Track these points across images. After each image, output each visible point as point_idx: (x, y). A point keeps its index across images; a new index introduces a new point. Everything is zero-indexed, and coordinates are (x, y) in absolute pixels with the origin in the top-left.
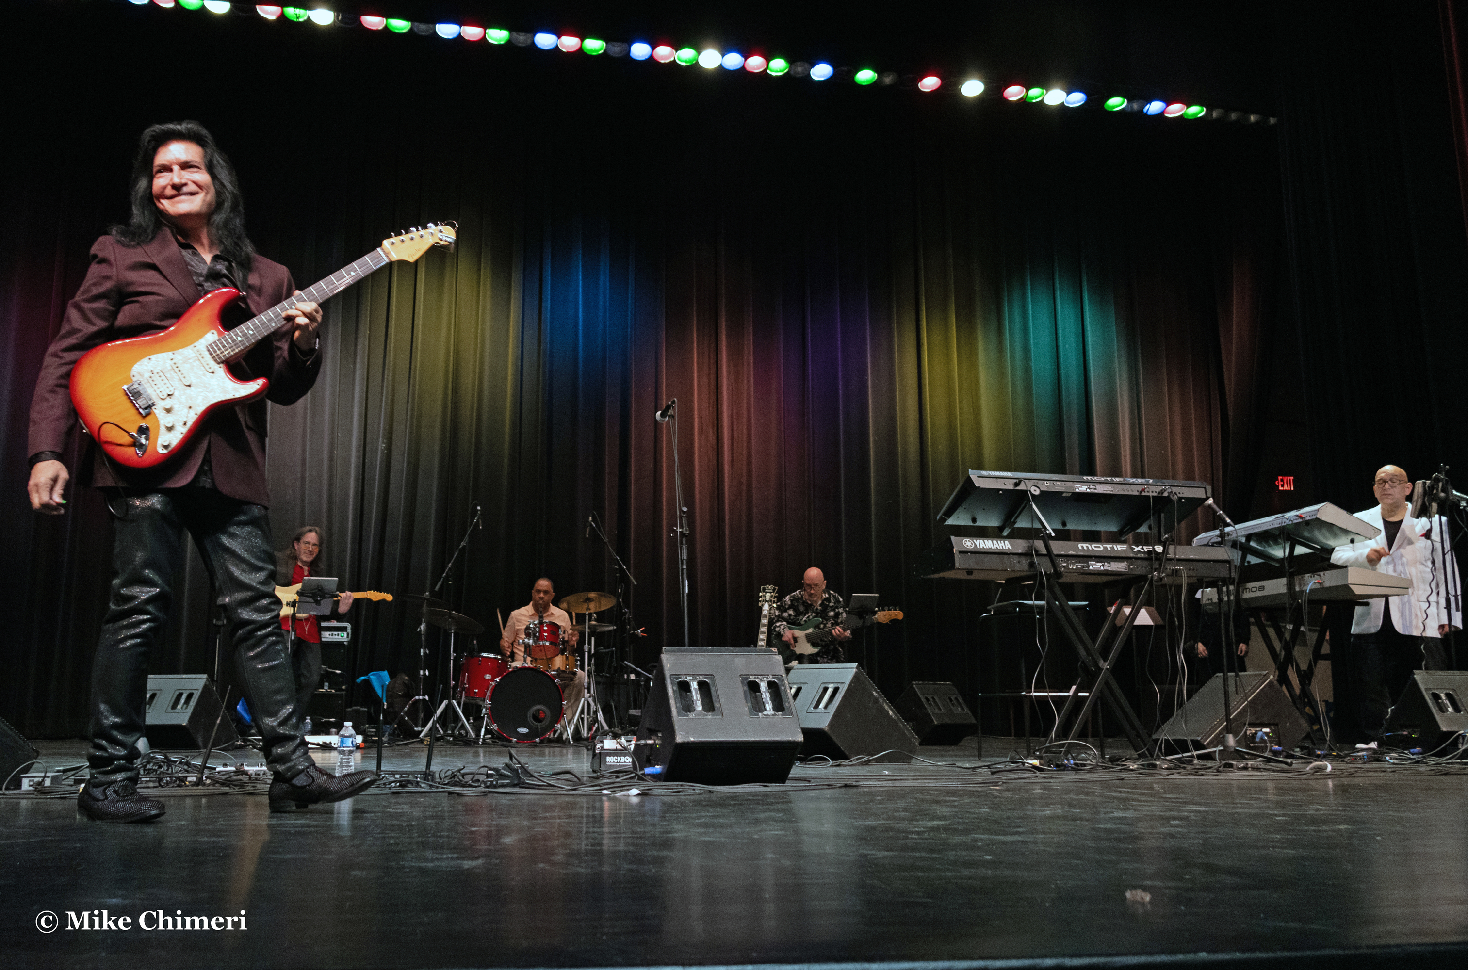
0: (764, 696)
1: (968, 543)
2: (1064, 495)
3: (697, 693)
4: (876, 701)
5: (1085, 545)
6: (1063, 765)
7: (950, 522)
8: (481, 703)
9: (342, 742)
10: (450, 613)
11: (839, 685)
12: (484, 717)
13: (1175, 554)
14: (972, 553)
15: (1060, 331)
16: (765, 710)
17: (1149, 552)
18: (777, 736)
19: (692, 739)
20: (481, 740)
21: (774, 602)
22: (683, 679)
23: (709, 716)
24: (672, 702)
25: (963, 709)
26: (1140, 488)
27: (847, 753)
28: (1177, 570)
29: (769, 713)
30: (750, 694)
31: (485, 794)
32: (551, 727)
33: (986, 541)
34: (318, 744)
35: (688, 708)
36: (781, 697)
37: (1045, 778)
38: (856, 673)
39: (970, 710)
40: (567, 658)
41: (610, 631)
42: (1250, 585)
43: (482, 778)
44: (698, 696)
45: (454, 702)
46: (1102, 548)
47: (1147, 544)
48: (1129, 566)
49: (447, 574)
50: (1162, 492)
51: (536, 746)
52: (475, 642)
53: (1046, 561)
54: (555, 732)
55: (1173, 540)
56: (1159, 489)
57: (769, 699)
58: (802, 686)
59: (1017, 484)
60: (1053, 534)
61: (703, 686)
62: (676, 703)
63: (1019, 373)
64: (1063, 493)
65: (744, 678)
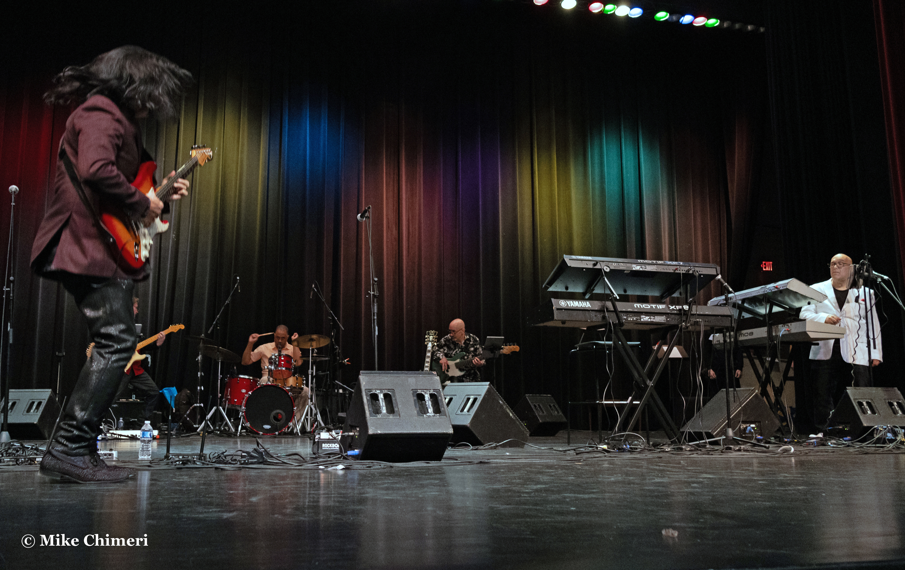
0: (427, 403)
1: (563, 303)
2: (625, 272)
3: (382, 401)
4: (501, 406)
5: (638, 305)
6: (622, 448)
7: (551, 289)
8: (239, 408)
9: (143, 434)
10: (218, 348)
11: (477, 396)
12: (241, 418)
13: (696, 311)
14: (565, 309)
15: (624, 165)
16: (428, 412)
17: (680, 310)
18: (435, 430)
19: (379, 432)
20: (239, 433)
21: (435, 342)
22: (374, 392)
23: (391, 417)
24: (366, 407)
25: (558, 412)
26: (675, 268)
27: (482, 441)
28: (697, 321)
29: (431, 415)
30: (418, 402)
31: (240, 469)
32: (286, 424)
33: (574, 302)
34: (128, 436)
35: (377, 411)
36: (439, 404)
37: (610, 457)
38: (489, 388)
39: (563, 413)
40: (297, 379)
41: (326, 361)
42: (744, 332)
43: (239, 458)
44: (384, 403)
45: (221, 407)
46: (649, 307)
47: (678, 305)
48: (667, 319)
49: (216, 322)
50: (688, 270)
51: (275, 437)
52: (235, 368)
53: (614, 315)
54: (289, 428)
55: (695, 302)
56: (686, 268)
57: (430, 405)
58: (453, 397)
59: (595, 265)
60: (618, 298)
61: (387, 397)
62: (369, 408)
63: (597, 192)
64: (624, 270)
65: (414, 391)
